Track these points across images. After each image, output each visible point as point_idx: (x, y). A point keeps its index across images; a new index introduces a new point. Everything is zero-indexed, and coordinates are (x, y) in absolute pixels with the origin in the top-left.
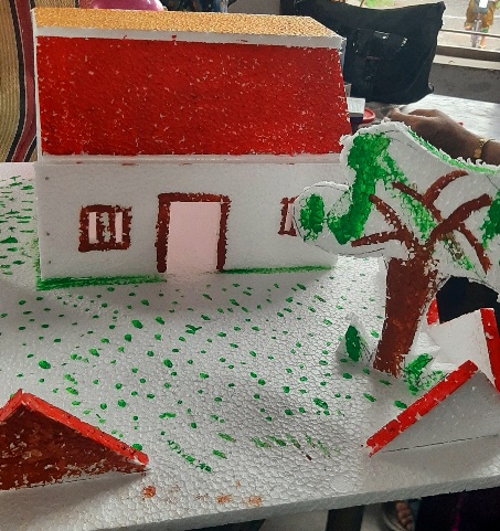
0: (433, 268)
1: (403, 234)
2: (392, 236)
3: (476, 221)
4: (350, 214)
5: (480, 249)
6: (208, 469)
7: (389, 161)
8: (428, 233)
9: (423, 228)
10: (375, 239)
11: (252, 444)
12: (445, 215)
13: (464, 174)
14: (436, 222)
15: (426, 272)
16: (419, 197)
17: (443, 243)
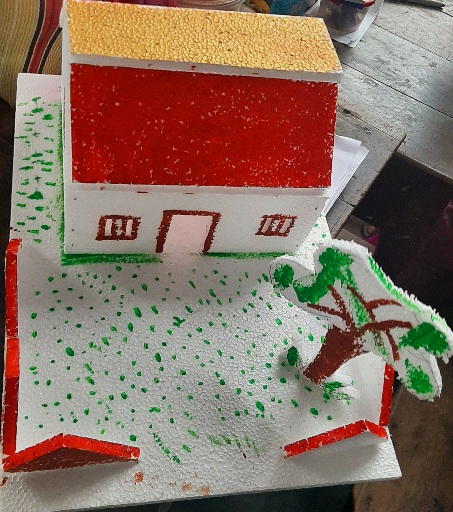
0: (360, 343)
1: (345, 316)
2: (337, 313)
3: (398, 333)
4: (311, 288)
5: (395, 348)
6: (178, 461)
7: (349, 273)
8: (363, 323)
9: (361, 319)
10: (325, 309)
11: (209, 441)
12: (379, 319)
13: (398, 304)
14: (370, 320)
15: (355, 342)
16: (363, 302)
17: (371, 333)
